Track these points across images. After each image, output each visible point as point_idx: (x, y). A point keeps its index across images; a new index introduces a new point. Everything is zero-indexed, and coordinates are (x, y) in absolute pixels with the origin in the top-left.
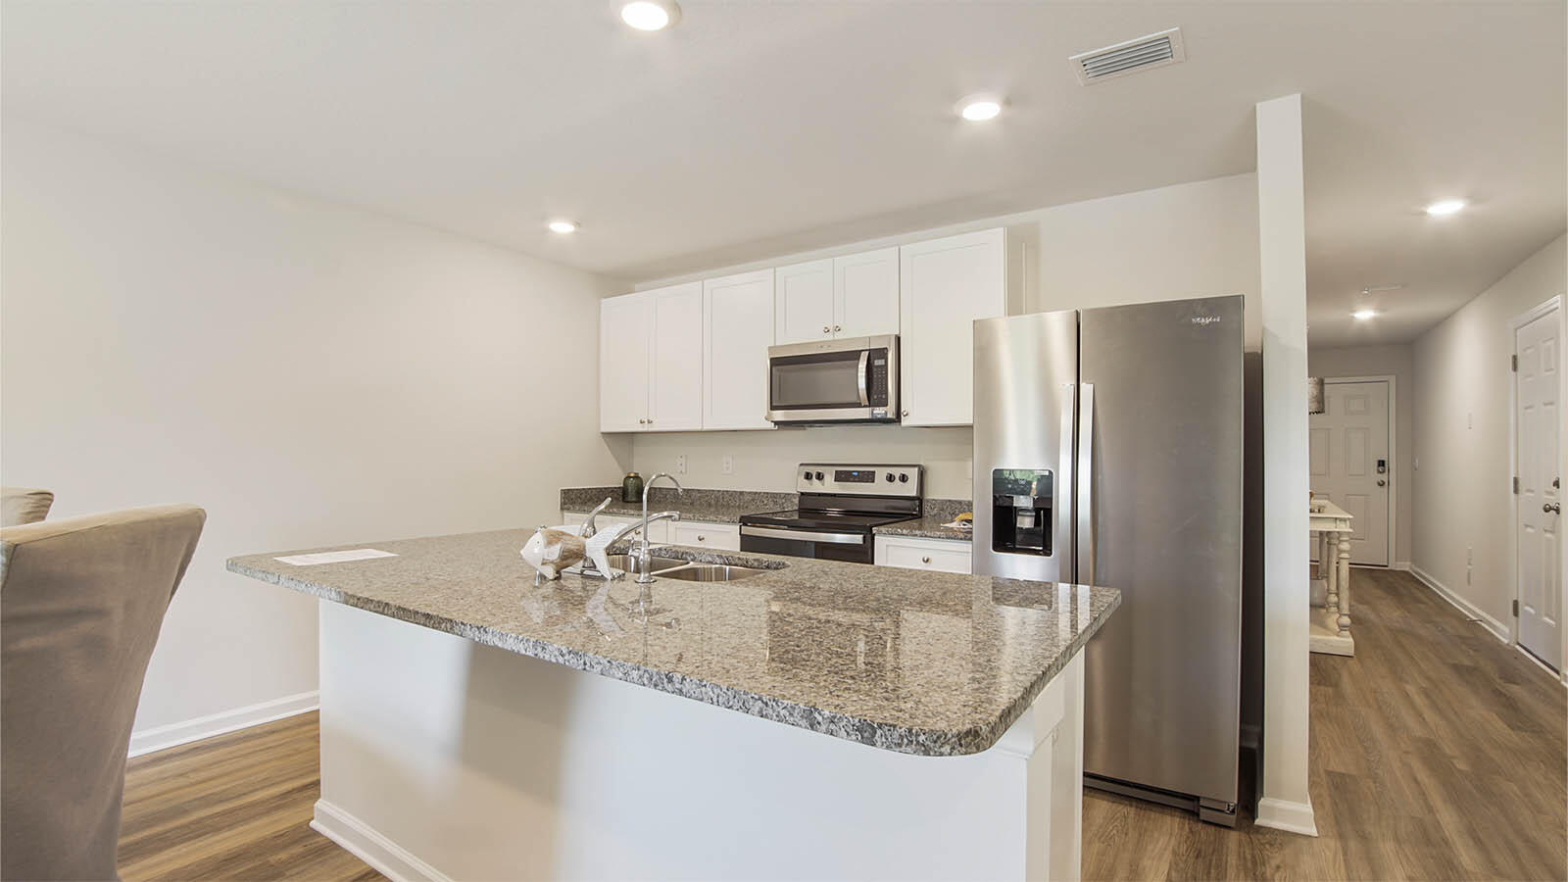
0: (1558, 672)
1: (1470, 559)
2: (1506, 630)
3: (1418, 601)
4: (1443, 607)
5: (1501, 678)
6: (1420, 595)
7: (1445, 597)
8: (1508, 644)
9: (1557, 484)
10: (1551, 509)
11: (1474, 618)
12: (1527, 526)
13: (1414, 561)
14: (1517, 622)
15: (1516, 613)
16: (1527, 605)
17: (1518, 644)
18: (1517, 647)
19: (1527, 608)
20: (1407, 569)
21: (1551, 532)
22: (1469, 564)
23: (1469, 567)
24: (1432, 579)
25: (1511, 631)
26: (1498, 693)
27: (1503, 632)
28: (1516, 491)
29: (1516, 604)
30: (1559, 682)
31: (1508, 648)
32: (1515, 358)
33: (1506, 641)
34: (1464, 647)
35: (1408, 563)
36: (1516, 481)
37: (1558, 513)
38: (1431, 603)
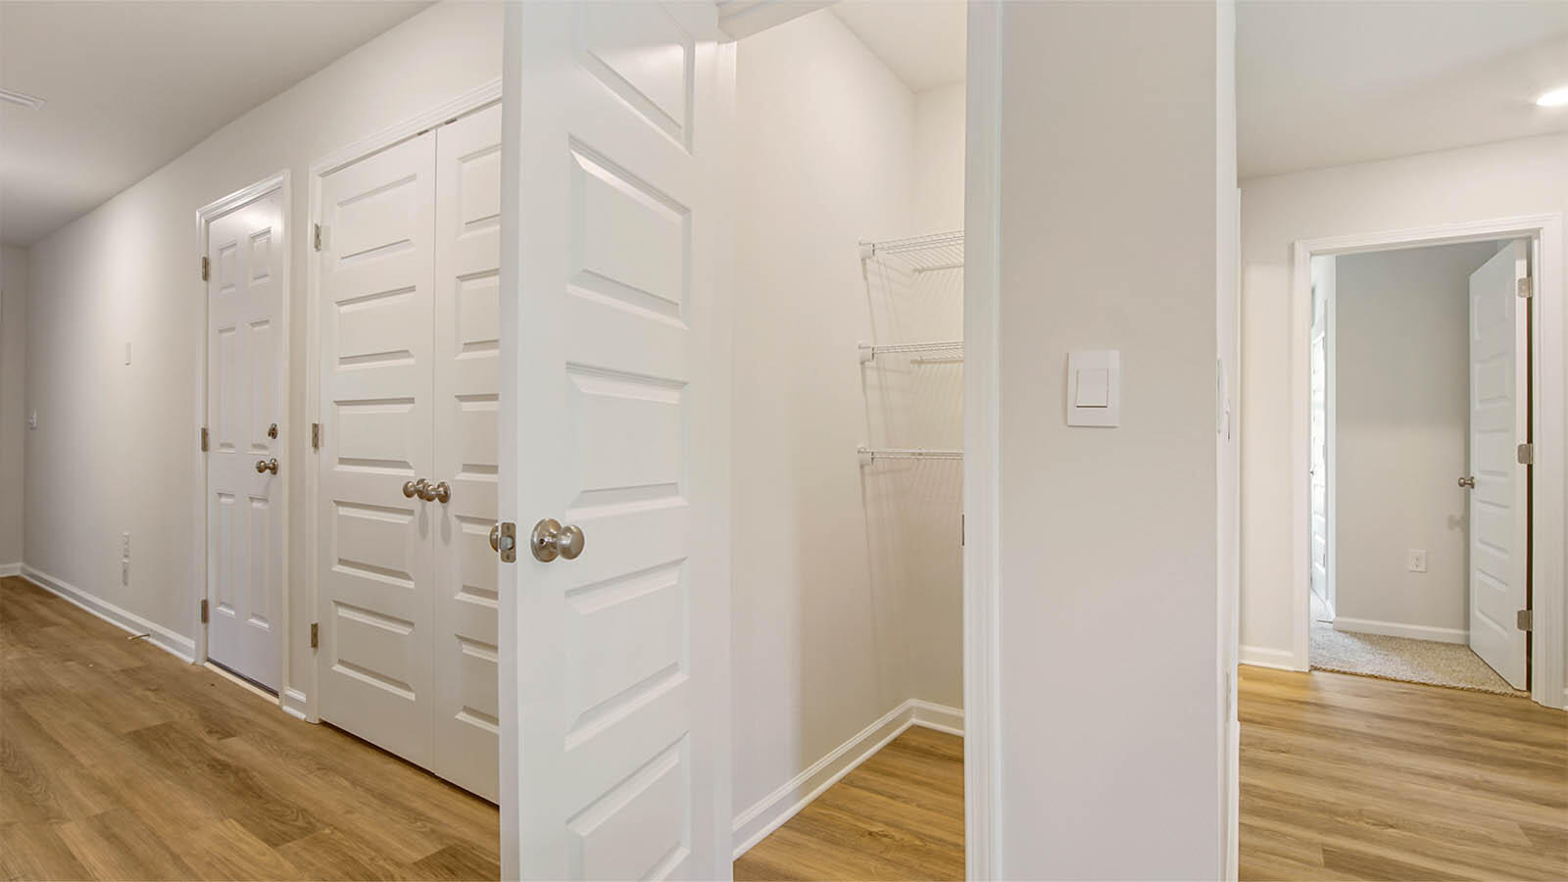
0: (275, 694)
1: (126, 550)
2: (191, 644)
3: (44, 622)
4: (86, 625)
5: (210, 732)
6: (43, 611)
7: (87, 608)
8: (194, 664)
9: (273, 433)
10: (266, 467)
11: (139, 634)
12: (220, 495)
13: (27, 560)
14: (206, 628)
15: (205, 618)
16: (222, 603)
17: (209, 660)
18: (208, 665)
19: (221, 608)
20: (17, 573)
21: (265, 500)
22: (126, 556)
23: (126, 560)
24: (61, 583)
25: (197, 645)
26: (219, 767)
27: (184, 647)
28: (205, 447)
29: (205, 605)
30: (279, 708)
31: (194, 668)
32: (206, 263)
33: (191, 660)
34: (138, 691)
35: (20, 564)
36: (205, 433)
37: (275, 473)
38: (65, 622)
